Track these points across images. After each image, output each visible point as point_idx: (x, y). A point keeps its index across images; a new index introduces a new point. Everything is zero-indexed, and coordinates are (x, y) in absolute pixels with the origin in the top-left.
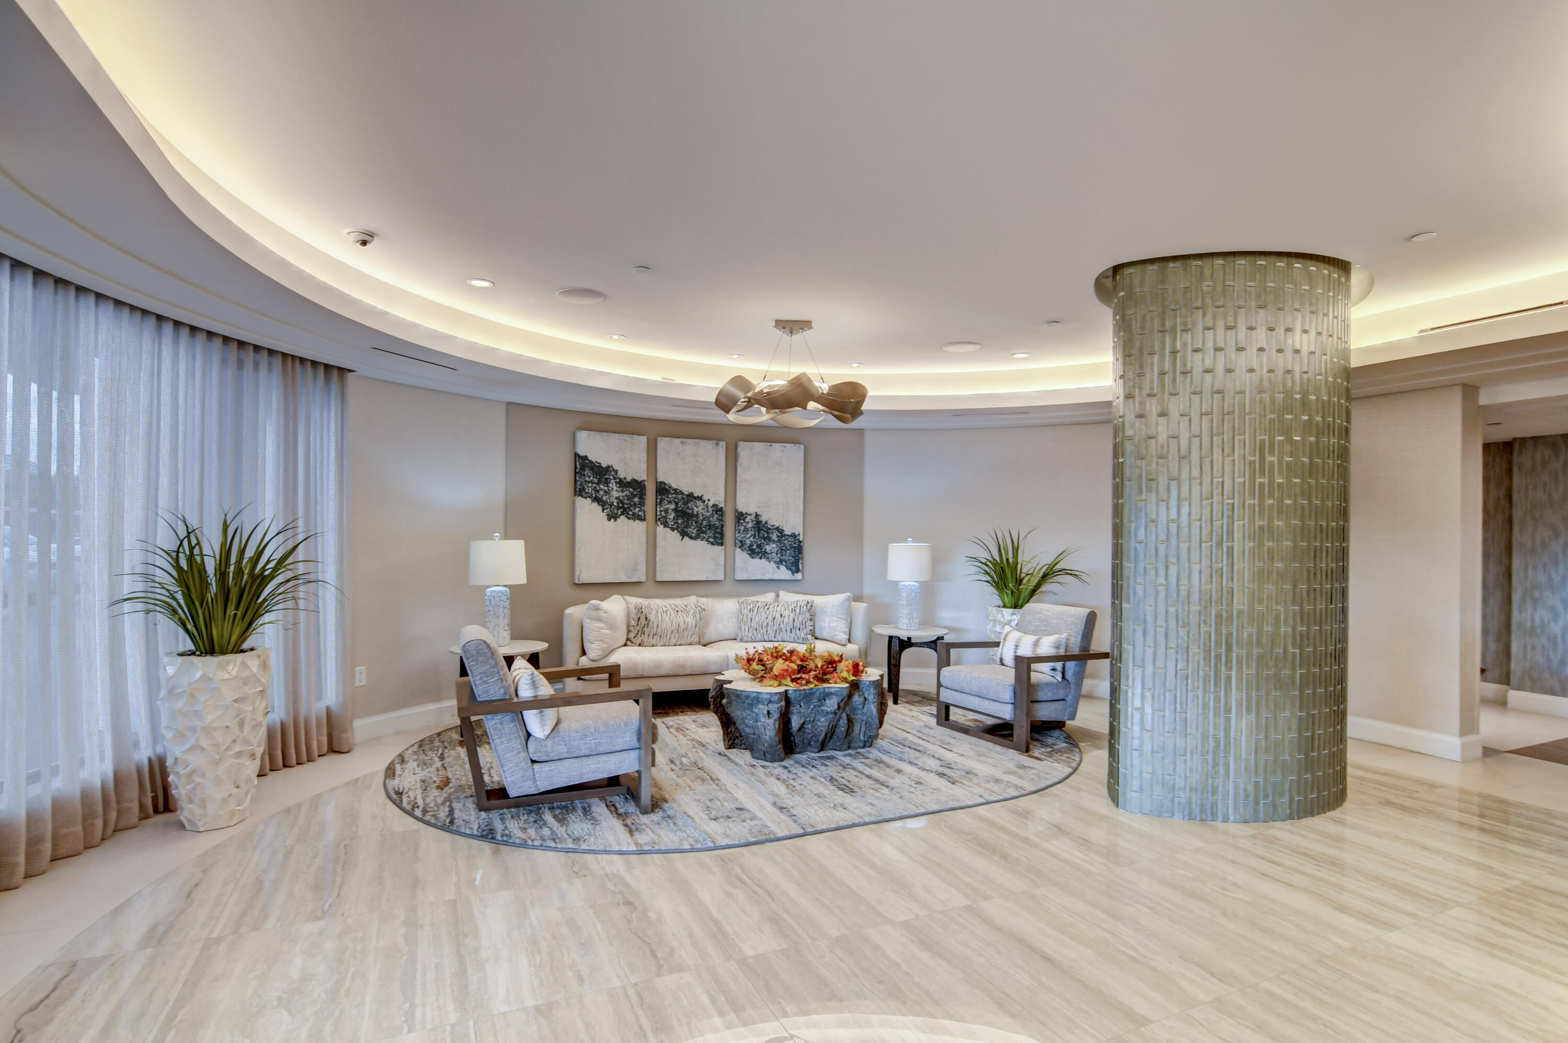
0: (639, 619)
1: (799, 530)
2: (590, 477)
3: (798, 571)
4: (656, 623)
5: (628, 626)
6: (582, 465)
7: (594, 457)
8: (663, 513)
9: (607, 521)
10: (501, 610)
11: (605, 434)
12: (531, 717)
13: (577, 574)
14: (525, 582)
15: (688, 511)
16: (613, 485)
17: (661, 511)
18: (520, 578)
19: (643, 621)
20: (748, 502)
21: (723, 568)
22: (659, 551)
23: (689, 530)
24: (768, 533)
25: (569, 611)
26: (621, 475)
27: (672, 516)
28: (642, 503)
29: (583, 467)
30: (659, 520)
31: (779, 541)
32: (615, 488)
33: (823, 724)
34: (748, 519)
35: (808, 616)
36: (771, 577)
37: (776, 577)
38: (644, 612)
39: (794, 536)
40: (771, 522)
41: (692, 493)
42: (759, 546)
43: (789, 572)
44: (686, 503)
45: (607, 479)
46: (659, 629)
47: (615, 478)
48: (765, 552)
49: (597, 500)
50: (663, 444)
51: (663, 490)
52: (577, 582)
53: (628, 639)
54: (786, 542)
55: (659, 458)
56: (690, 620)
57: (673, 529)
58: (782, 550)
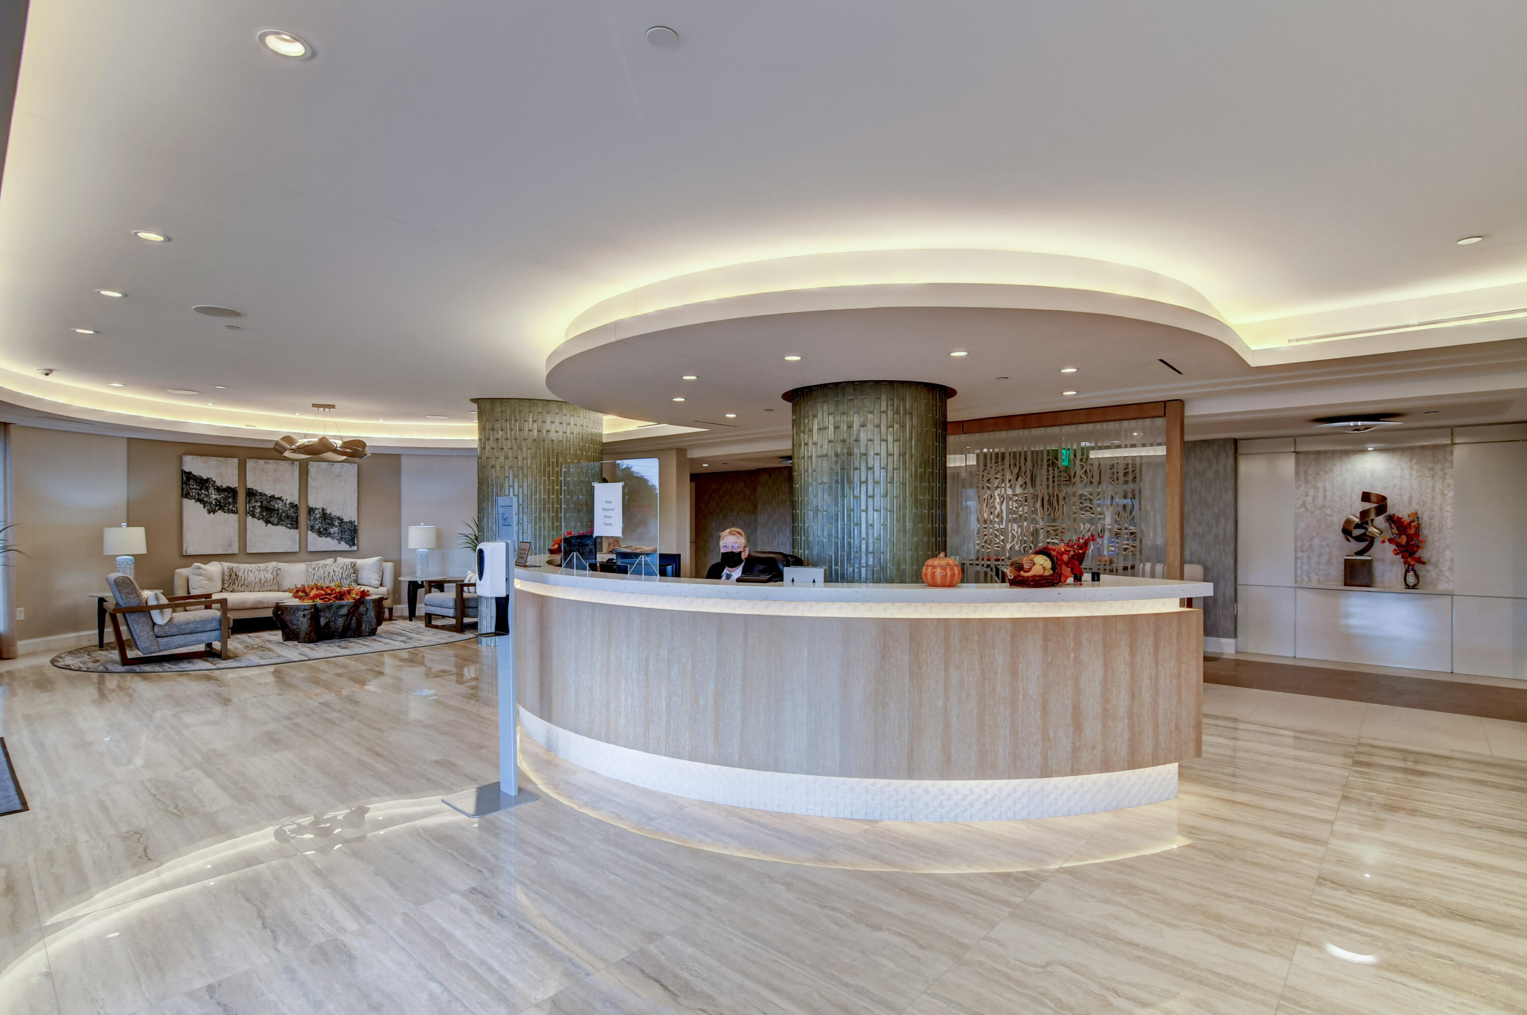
0: (231, 575)
1: (354, 518)
2: (193, 485)
3: (354, 544)
4: (243, 578)
5: (223, 580)
6: (188, 478)
7: (196, 472)
8: (251, 509)
9: (208, 515)
10: (128, 570)
11: (205, 458)
12: (155, 614)
13: (184, 549)
14: (145, 552)
15: (271, 507)
16: (212, 490)
17: (250, 507)
18: (142, 549)
19: (234, 576)
20: (316, 500)
21: (298, 544)
22: (248, 534)
23: (271, 520)
24: (332, 521)
25: (178, 571)
26: (218, 483)
27: (258, 510)
28: (235, 501)
29: (188, 479)
30: (249, 513)
31: (340, 526)
32: (214, 492)
33: (340, 622)
34: (317, 512)
35: (352, 570)
36: (335, 549)
37: (337, 549)
38: (234, 571)
39: (351, 522)
40: (334, 514)
41: (274, 496)
42: (325, 529)
43: (348, 546)
44: (269, 502)
45: (207, 487)
46: (246, 582)
47: (213, 486)
48: (330, 533)
49: (200, 501)
50: (250, 464)
51: (251, 493)
52: (184, 554)
53: (223, 589)
54: (345, 526)
55: (247, 472)
56: (269, 576)
57: (259, 519)
58: (342, 532)
